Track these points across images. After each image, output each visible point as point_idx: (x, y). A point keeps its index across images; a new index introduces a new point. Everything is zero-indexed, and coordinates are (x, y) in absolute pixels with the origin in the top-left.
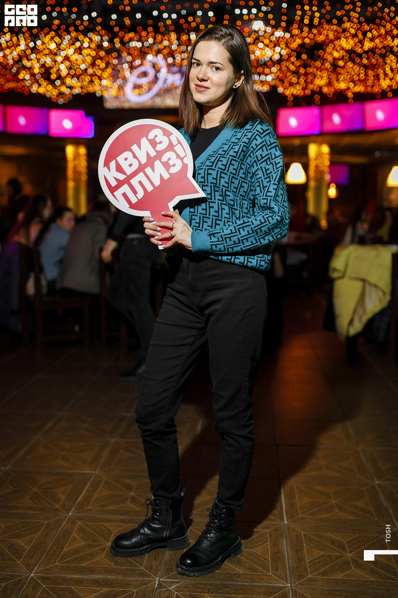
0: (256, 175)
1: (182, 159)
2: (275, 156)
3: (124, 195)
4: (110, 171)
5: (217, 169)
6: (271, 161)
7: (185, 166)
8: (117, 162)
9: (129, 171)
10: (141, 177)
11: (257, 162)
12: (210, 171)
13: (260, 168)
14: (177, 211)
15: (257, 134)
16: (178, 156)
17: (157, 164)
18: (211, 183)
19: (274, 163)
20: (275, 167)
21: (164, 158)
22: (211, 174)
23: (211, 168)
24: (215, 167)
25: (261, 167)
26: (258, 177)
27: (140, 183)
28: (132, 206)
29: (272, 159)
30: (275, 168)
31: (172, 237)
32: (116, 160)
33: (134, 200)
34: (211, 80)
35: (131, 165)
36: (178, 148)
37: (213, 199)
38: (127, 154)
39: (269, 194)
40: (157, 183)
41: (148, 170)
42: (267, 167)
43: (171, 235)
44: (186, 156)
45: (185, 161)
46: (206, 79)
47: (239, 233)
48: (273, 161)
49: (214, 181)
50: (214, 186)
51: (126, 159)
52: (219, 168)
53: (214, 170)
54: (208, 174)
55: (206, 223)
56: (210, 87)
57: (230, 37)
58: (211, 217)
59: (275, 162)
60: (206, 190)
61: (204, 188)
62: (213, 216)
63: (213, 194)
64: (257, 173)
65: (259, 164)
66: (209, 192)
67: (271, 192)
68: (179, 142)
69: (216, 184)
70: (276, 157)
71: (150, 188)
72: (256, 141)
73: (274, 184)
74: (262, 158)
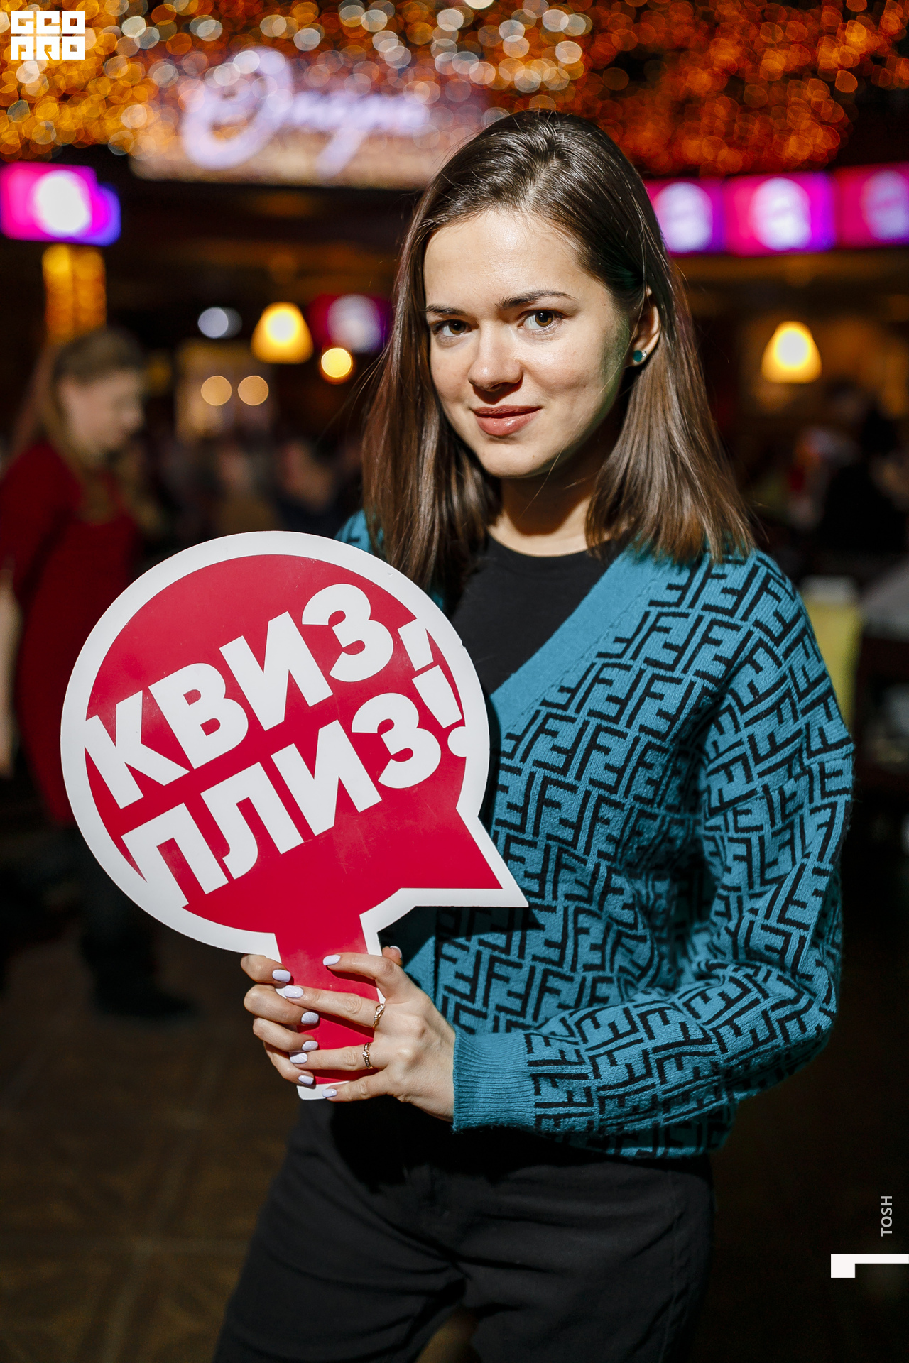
0: (736, 813)
1: (442, 735)
2: (824, 741)
3: (170, 850)
4: (114, 739)
5: (583, 785)
6: (806, 762)
7: (451, 767)
8: (150, 703)
9: (201, 751)
10: (252, 781)
11: (751, 762)
12: (553, 793)
13: (760, 790)
14: (395, 951)
15: (761, 640)
16: (427, 721)
17: (331, 737)
18: (549, 837)
19: (815, 768)
20: (817, 786)
21: (366, 720)
22: (557, 805)
23: (561, 778)
24: (578, 777)
25: (766, 788)
26: (744, 821)
27: (247, 808)
28: (199, 902)
29: (812, 754)
30: (817, 793)
31: (370, 1070)
32: (147, 694)
33: (210, 879)
34: (533, 374)
35: (211, 727)
36: (430, 686)
37: (549, 897)
38: (200, 675)
39: (794, 913)
40: (322, 819)
41: (288, 759)
42: (789, 786)
43: (367, 1058)
44: (461, 723)
45: (456, 743)
46: (510, 374)
47: (660, 1077)
48: (813, 764)
49: (568, 834)
50: (560, 849)
51: (193, 697)
52: (592, 782)
53: (573, 789)
54: (543, 802)
55: (501, 983)
56: (541, 403)
57: (555, 163)
58: (527, 962)
59: (822, 765)
60: (521, 860)
61: (515, 849)
62: (535, 958)
63: (550, 876)
64: (742, 806)
65: (761, 775)
66: (537, 869)
67: (803, 905)
68: (439, 659)
69: (574, 844)
70: (827, 747)
71: (286, 838)
72: (753, 671)
73: (817, 871)
74: (775, 749)
